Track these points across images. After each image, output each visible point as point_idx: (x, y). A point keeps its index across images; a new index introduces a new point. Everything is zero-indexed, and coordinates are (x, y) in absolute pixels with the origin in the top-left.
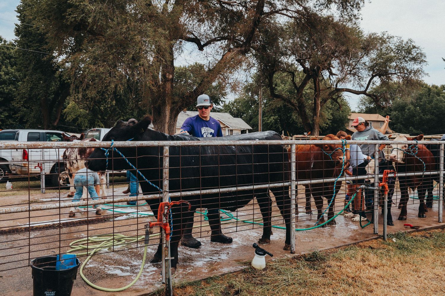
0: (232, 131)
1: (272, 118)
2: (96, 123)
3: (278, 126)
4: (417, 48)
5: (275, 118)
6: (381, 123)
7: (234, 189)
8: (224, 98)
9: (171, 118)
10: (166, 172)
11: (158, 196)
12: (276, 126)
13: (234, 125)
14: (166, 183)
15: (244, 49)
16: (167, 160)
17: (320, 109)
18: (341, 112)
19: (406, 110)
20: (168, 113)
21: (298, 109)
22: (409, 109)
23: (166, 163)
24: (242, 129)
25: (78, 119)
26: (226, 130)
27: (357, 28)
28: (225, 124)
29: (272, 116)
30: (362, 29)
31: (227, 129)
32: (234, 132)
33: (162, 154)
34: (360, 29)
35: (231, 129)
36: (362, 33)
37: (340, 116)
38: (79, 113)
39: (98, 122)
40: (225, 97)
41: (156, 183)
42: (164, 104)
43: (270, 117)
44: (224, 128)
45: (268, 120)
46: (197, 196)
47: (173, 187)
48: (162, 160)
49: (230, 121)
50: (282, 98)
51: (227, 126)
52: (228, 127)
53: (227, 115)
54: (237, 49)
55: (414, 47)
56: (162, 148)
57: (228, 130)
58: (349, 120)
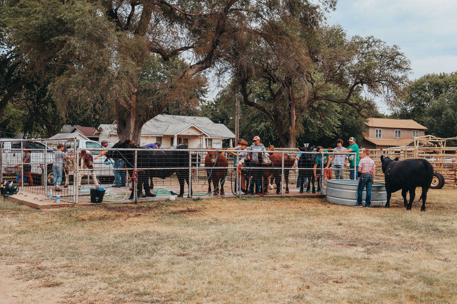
0: (211, 140)
1: (263, 124)
2: (34, 126)
3: (271, 135)
4: (401, 55)
5: (266, 125)
6: (414, 132)
7: (163, 168)
8: (204, 96)
9: (135, 129)
10: (136, 160)
11: (133, 169)
12: (268, 135)
13: (214, 133)
14: (136, 164)
15: (204, 66)
16: (136, 155)
17: (295, 119)
18: (354, 118)
19: (443, 116)
20: (132, 124)
21: (273, 119)
22: (446, 115)
23: (136, 157)
24: (224, 138)
25: (9, 121)
26: (202, 138)
27: (340, 30)
28: (201, 132)
29: (262, 121)
30: (346, 32)
31: (204, 138)
32: (213, 141)
33: (134, 153)
34: (343, 31)
35: (209, 137)
36: (345, 35)
37: (352, 123)
38: (12, 113)
39: (37, 126)
40: (206, 95)
41: (132, 164)
42: (129, 115)
43: (260, 123)
44: (201, 136)
45: (258, 127)
46: (148, 170)
47: (139, 166)
48: (134, 155)
49: (209, 128)
50: (256, 106)
51: (204, 134)
52: (206, 136)
53: (206, 121)
54: (198, 66)
55: (398, 54)
56: (134, 151)
57: (206, 139)
58: (368, 127)
